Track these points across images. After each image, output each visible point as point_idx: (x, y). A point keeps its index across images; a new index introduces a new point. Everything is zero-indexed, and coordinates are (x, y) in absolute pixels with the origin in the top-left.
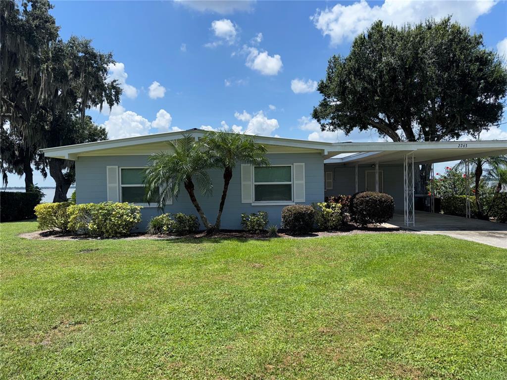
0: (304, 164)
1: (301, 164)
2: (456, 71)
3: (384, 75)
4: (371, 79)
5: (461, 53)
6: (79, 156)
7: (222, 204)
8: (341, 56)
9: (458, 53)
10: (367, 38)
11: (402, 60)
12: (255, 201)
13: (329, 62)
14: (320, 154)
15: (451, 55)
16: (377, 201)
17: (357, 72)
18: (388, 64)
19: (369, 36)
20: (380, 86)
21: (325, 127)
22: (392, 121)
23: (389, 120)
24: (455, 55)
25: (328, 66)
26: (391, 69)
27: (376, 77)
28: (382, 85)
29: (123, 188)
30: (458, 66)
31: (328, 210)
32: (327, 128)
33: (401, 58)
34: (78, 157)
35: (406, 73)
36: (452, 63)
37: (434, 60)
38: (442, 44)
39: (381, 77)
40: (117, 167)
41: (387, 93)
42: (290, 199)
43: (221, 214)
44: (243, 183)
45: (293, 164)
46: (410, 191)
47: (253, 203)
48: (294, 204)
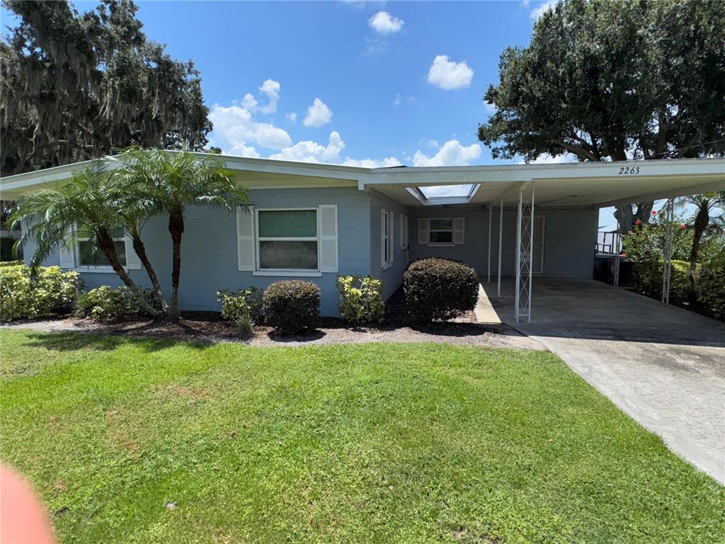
0: (335, 206)
1: (332, 206)
2: (698, 53)
3: (576, 68)
4: (556, 77)
5: (710, 23)
7: (176, 274)
8: (519, 47)
9: (704, 21)
10: (554, 12)
11: (607, 43)
12: (261, 267)
13: (501, 57)
15: (692, 28)
16: (436, 278)
17: (537, 68)
18: (585, 51)
19: (557, 9)
20: (570, 86)
21: (498, 152)
22: (599, 142)
23: (594, 142)
24: (697, 27)
25: (499, 63)
26: (590, 58)
27: (563, 73)
28: (572, 85)
30: (702, 46)
31: (354, 290)
32: (501, 154)
33: (604, 40)
35: (613, 62)
36: (693, 40)
37: (661, 38)
38: (676, 9)
39: (570, 74)
41: (579, 97)
42: (315, 266)
43: (176, 292)
44: (240, 238)
45: (318, 207)
46: (525, 257)
47: (256, 271)
48: (320, 275)
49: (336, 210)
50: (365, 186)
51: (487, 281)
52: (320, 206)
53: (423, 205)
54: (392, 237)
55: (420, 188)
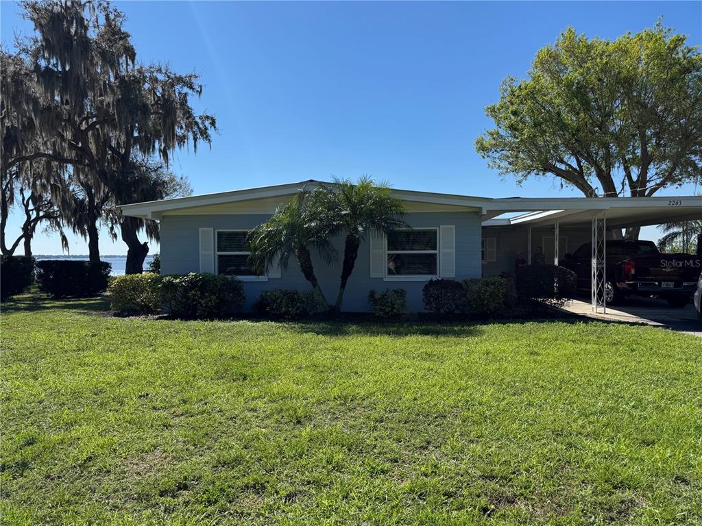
0: (454, 226)
1: (450, 226)
6: (165, 214)
14: (477, 213)
29: (220, 256)
34: (164, 216)
40: (212, 229)
42: (434, 273)
44: (372, 251)
45: (439, 227)
46: (600, 264)
47: (385, 277)
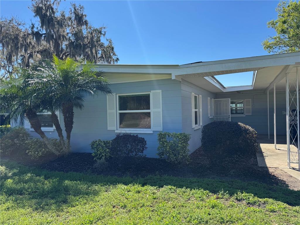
0: (160, 91)
12: (119, 128)
42: (149, 127)
43: (69, 142)
44: (108, 111)
45: (151, 92)
46: (293, 120)
47: (117, 130)
48: (152, 132)
49: (161, 93)
50: (176, 76)
51: (268, 138)
52: (151, 91)
53: (223, 92)
54: (201, 110)
55: (215, 76)
